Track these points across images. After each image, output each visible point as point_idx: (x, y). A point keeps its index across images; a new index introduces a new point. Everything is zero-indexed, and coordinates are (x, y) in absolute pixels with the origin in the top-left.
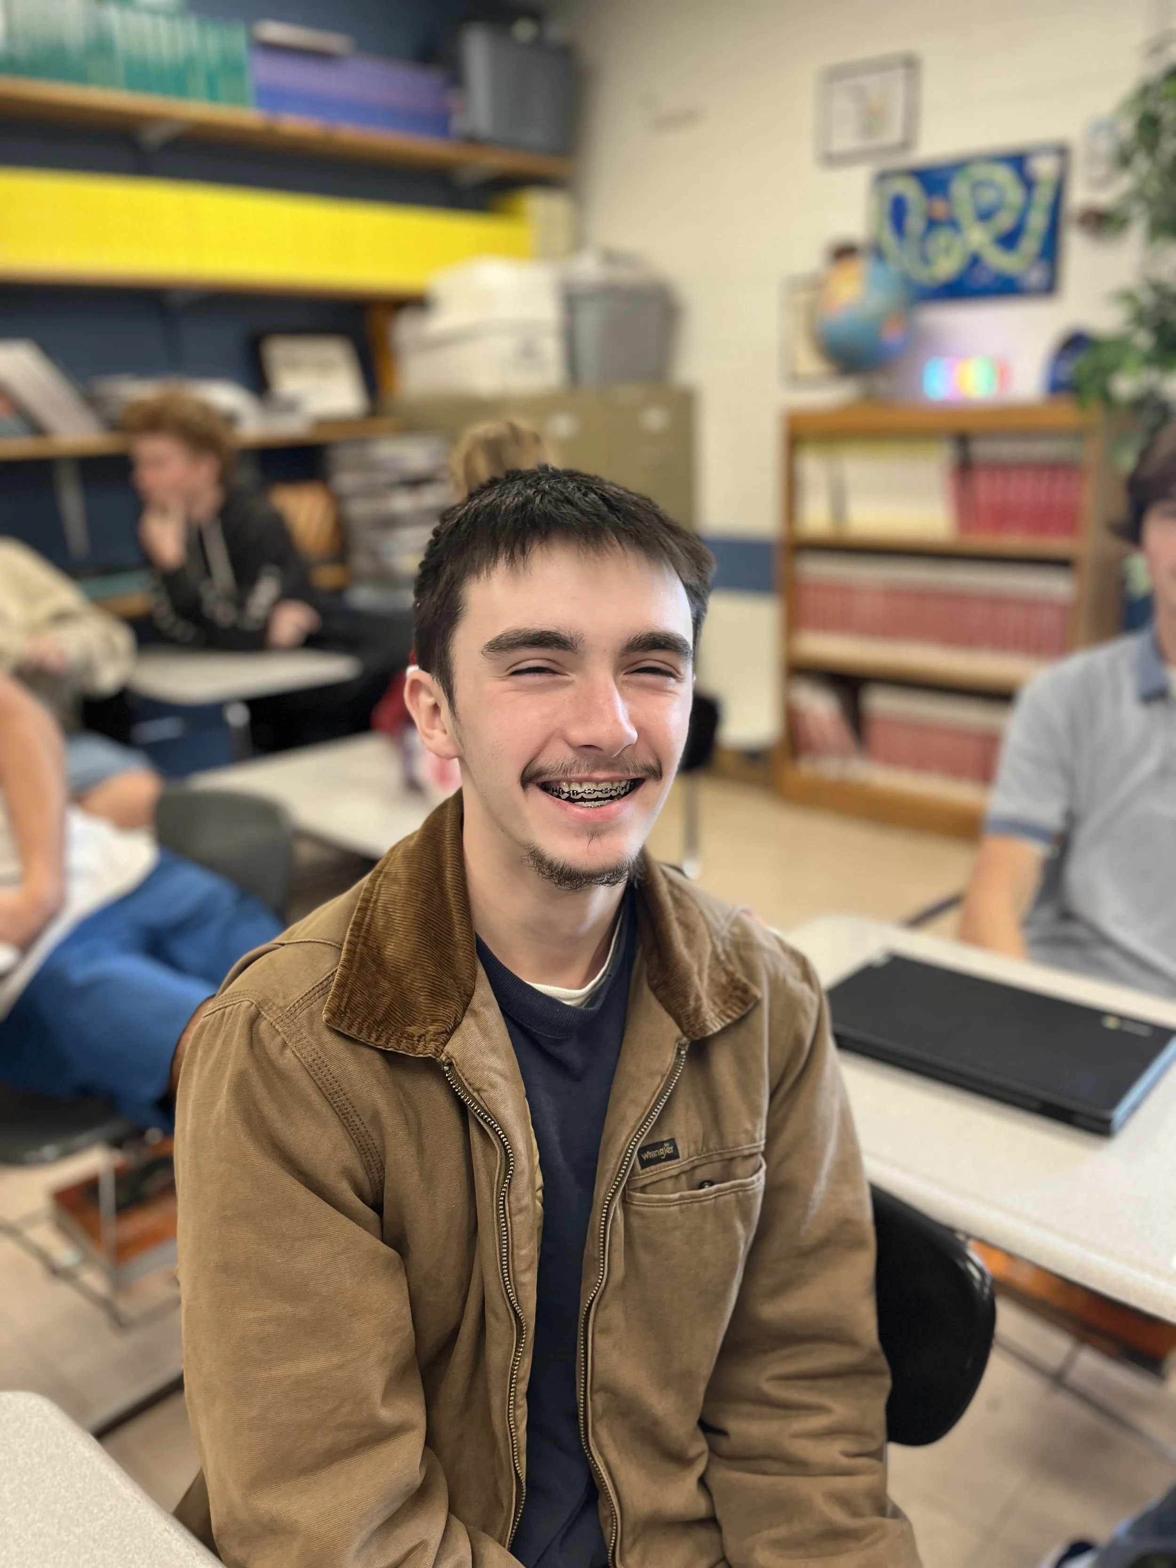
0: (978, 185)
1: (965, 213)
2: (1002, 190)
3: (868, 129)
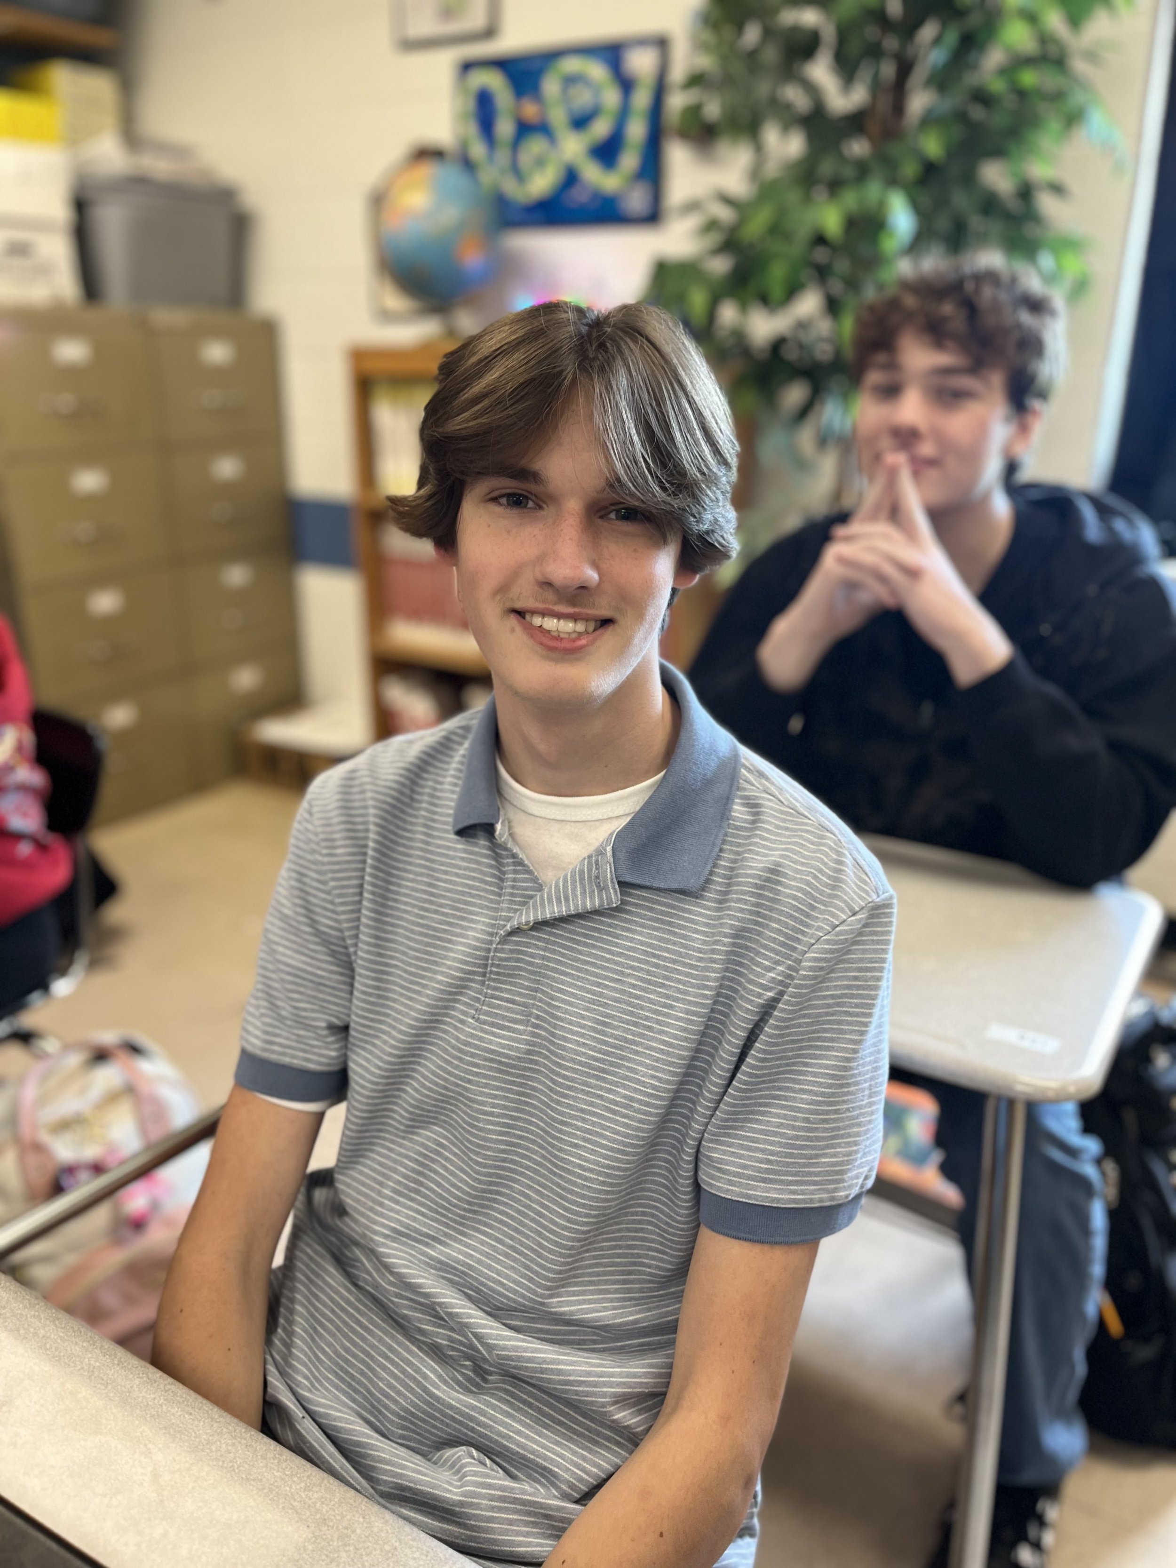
0: (571, 81)
1: (558, 117)
2: (597, 89)
3: (448, 13)
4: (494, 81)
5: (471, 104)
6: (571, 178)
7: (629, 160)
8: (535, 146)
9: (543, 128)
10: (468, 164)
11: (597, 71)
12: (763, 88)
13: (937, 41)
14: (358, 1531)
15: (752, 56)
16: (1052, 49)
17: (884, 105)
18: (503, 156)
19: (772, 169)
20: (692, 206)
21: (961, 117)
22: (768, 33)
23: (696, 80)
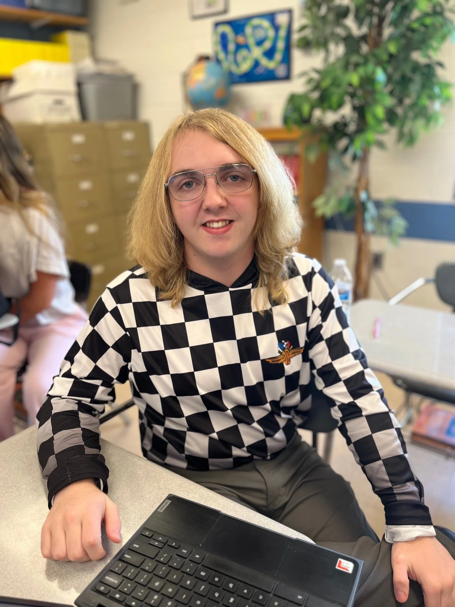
0: (255, 27)
1: (251, 42)
2: (266, 30)
3: (209, 5)
4: (227, 29)
5: (218, 39)
6: (257, 64)
7: (278, 56)
8: (243, 53)
9: (246, 46)
10: (218, 61)
11: (266, 23)
12: (328, 30)
13: (393, 8)
14: (205, 496)
15: (324, 18)
16: (438, 9)
17: (374, 33)
18: (231, 57)
19: (332, 59)
20: (303, 74)
21: (403, 36)
22: (329, 9)
23: (303, 28)
